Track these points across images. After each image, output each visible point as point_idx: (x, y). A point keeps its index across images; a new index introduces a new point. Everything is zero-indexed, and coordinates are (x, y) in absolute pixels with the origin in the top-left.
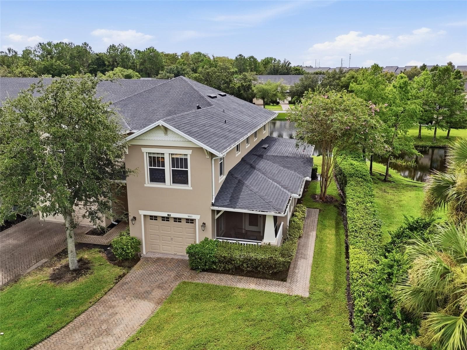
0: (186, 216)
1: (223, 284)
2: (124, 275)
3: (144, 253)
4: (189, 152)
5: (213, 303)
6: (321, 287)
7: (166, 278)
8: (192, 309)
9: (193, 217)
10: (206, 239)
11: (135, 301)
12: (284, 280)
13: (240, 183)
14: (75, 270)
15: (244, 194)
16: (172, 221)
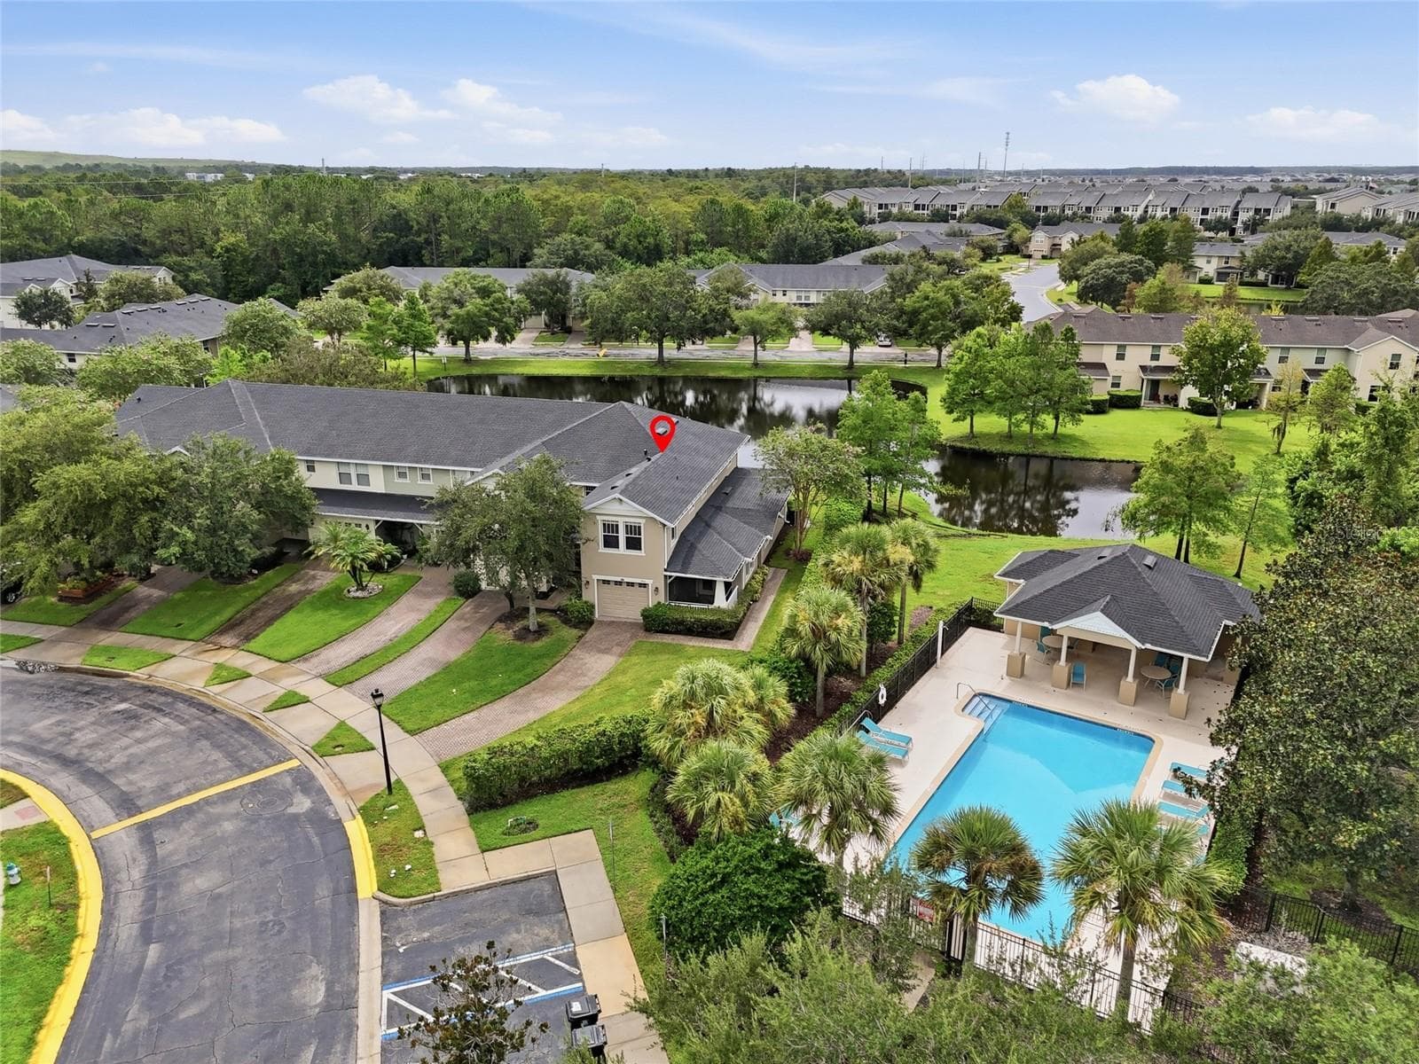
0: (639, 581)
1: (675, 642)
2: (583, 635)
3: (597, 616)
4: (642, 521)
5: (667, 656)
6: (763, 644)
7: (622, 639)
8: (648, 660)
9: (646, 581)
10: (659, 603)
11: (598, 655)
12: (731, 639)
13: (693, 547)
14: (535, 632)
15: (696, 559)
16: (624, 585)
